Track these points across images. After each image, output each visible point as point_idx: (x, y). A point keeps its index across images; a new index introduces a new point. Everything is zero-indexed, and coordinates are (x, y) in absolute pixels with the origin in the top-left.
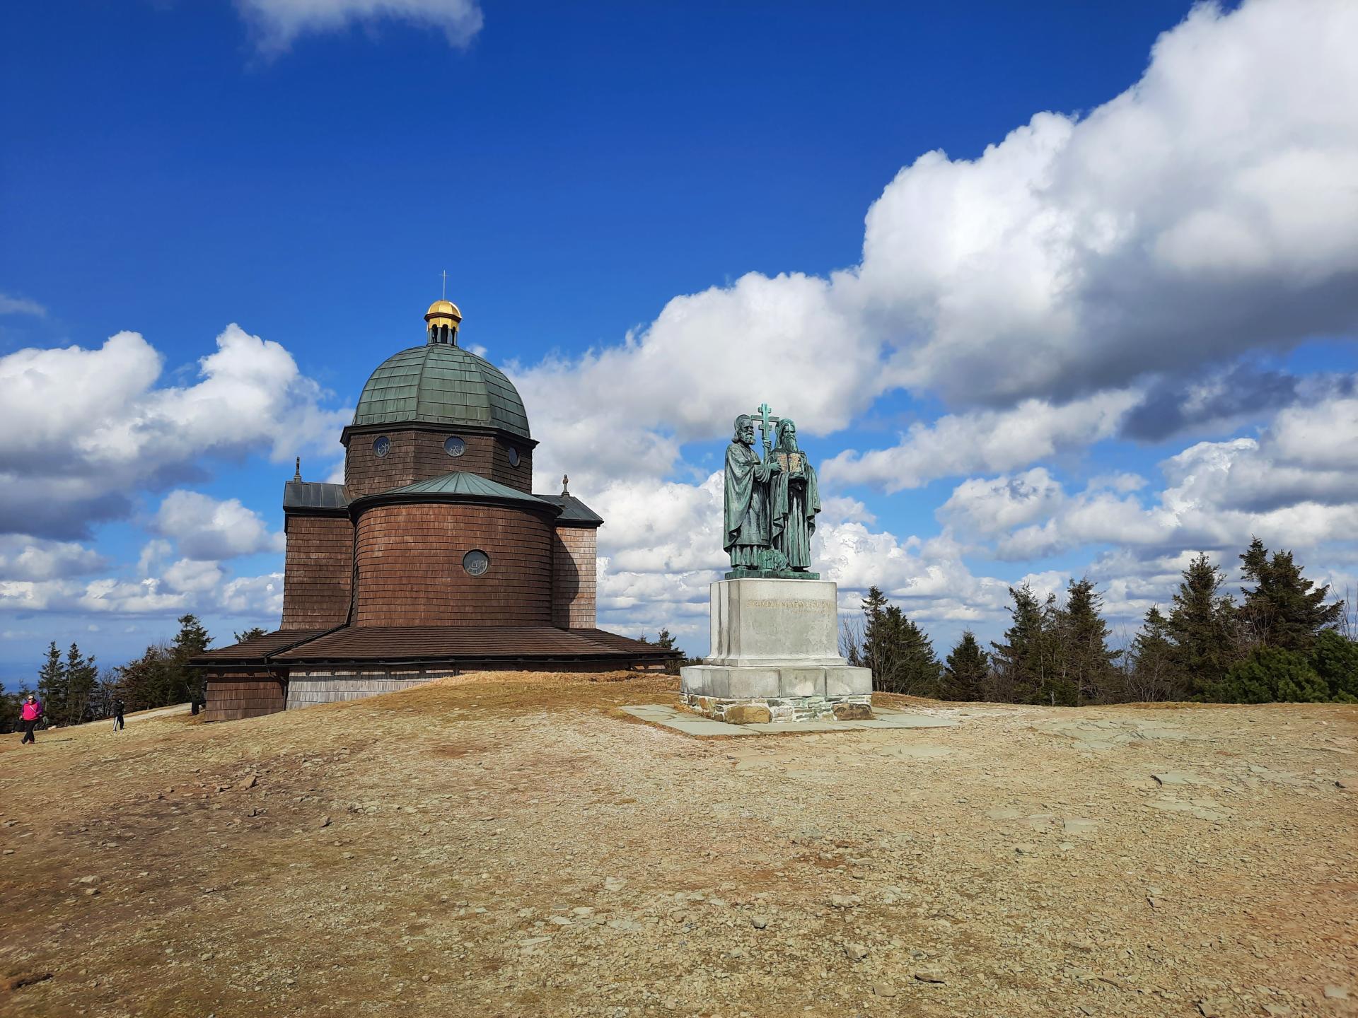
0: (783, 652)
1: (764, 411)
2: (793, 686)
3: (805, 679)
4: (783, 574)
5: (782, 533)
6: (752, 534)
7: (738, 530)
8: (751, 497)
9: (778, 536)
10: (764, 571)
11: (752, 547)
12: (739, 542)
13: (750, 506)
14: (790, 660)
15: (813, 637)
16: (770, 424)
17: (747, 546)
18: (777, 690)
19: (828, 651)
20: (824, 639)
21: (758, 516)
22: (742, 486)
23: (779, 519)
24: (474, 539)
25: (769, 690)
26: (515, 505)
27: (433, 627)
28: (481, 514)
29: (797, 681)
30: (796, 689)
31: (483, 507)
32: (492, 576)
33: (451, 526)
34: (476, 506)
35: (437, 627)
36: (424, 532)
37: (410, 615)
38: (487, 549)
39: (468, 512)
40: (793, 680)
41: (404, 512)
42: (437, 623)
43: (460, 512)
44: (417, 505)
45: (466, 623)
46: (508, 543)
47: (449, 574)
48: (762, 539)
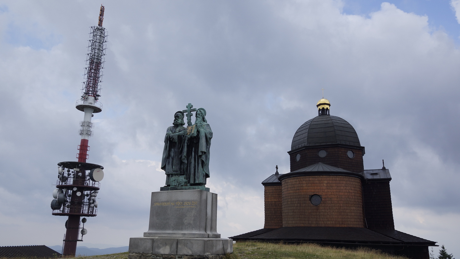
0: (169, 229)
1: (190, 107)
2: (159, 247)
3: (166, 244)
6: (169, 169)
8: (169, 151)
13: (170, 155)
15: (186, 221)
19: (193, 229)
20: (192, 222)
21: (173, 159)
23: (183, 159)
24: (314, 190)
25: (147, 249)
26: (331, 174)
27: (300, 227)
28: (316, 179)
29: (161, 245)
30: (160, 250)
31: (316, 176)
32: (323, 205)
33: (305, 185)
34: (314, 176)
35: (302, 227)
36: (296, 188)
37: (294, 222)
38: (320, 194)
39: (311, 179)
40: (160, 245)
41: (289, 181)
42: (302, 225)
43: (308, 179)
44: (293, 178)
45: (313, 225)
46: (329, 190)
47: (305, 205)
48: (173, 171)
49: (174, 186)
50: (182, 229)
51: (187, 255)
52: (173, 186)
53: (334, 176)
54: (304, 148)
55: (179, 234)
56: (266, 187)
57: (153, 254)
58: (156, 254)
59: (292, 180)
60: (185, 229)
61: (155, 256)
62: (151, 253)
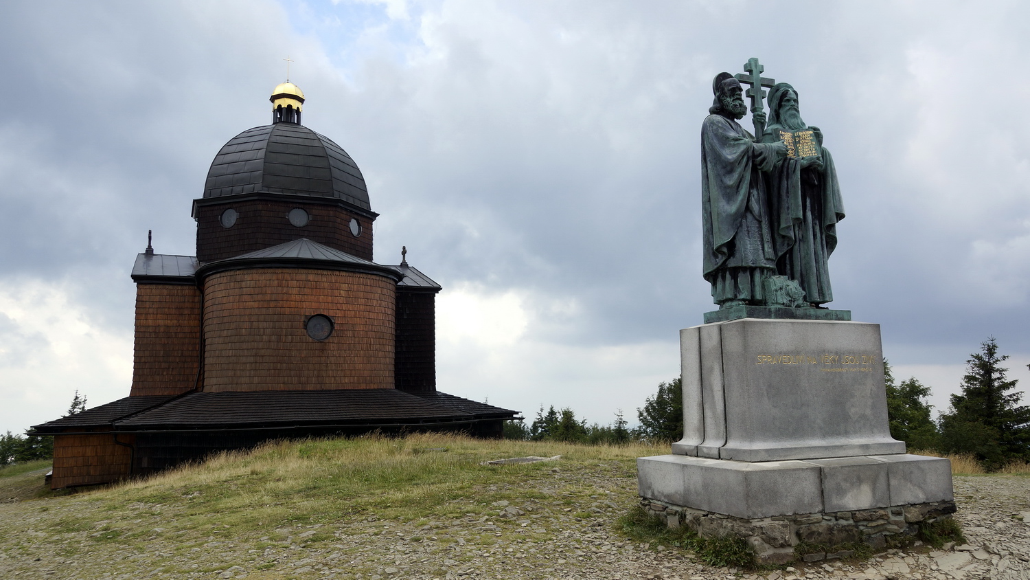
0: (813, 435)
1: (753, 68)
2: (841, 492)
3: (860, 481)
4: (800, 312)
5: (791, 251)
6: (753, 250)
7: (731, 245)
8: (749, 194)
9: (785, 255)
10: (773, 307)
11: (752, 270)
12: (732, 263)
13: (748, 208)
14: (826, 448)
15: (853, 410)
16: (763, 88)
17: (744, 269)
18: (818, 500)
19: (875, 430)
20: (868, 412)
21: (760, 222)
22: (736, 176)
23: (788, 227)
24: (317, 304)
25: (806, 500)
26: (357, 270)
27: (277, 391)
28: (324, 279)
29: (848, 485)
30: (846, 499)
31: (325, 272)
32: (336, 340)
33: (295, 291)
34: (319, 272)
35: (282, 391)
36: (268, 298)
37: (256, 380)
38: (330, 313)
39: (311, 277)
40: (842, 484)
41: (247, 277)
42: (282, 387)
43: (303, 277)
44: (260, 271)
45: (310, 387)
46: (351, 307)
47: (292, 339)
48: (767, 259)
49: (782, 307)
50: (846, 433)
51: (914, 505)
52: (779, 306)
53: (361, 275)
54: (256, 198)
55: (852, 447)
56: (141, 286)
57: (826, 514)
58: (836, 513)
59: (256, 277)
60: (855, 432)
61: (833, 519)
62: (819, 512)
